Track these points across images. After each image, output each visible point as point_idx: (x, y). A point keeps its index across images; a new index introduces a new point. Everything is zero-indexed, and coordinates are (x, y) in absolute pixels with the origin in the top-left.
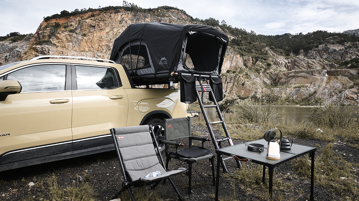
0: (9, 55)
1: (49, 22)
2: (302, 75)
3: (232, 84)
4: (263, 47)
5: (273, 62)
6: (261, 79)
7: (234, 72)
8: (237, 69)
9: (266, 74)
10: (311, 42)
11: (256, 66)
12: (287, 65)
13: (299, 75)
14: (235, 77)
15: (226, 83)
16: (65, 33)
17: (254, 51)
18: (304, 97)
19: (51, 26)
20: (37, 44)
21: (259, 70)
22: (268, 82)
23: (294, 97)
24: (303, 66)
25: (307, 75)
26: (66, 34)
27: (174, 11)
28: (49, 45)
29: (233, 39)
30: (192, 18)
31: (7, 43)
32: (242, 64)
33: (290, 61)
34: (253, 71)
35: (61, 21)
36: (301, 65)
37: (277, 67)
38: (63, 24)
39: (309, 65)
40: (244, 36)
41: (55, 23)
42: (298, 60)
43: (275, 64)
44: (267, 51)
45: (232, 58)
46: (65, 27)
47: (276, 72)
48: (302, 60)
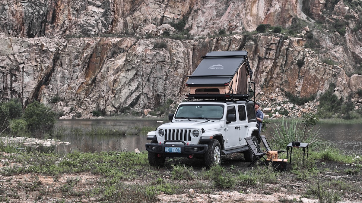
3: (270, 63)
6: (346, 50)
7: (277, 31)
8: (284, 22)
11: (335, 14)
14: (280, 44)
15: (257, 59)
21: (341, 26)
32: (299, 7)
34: (326, 28)
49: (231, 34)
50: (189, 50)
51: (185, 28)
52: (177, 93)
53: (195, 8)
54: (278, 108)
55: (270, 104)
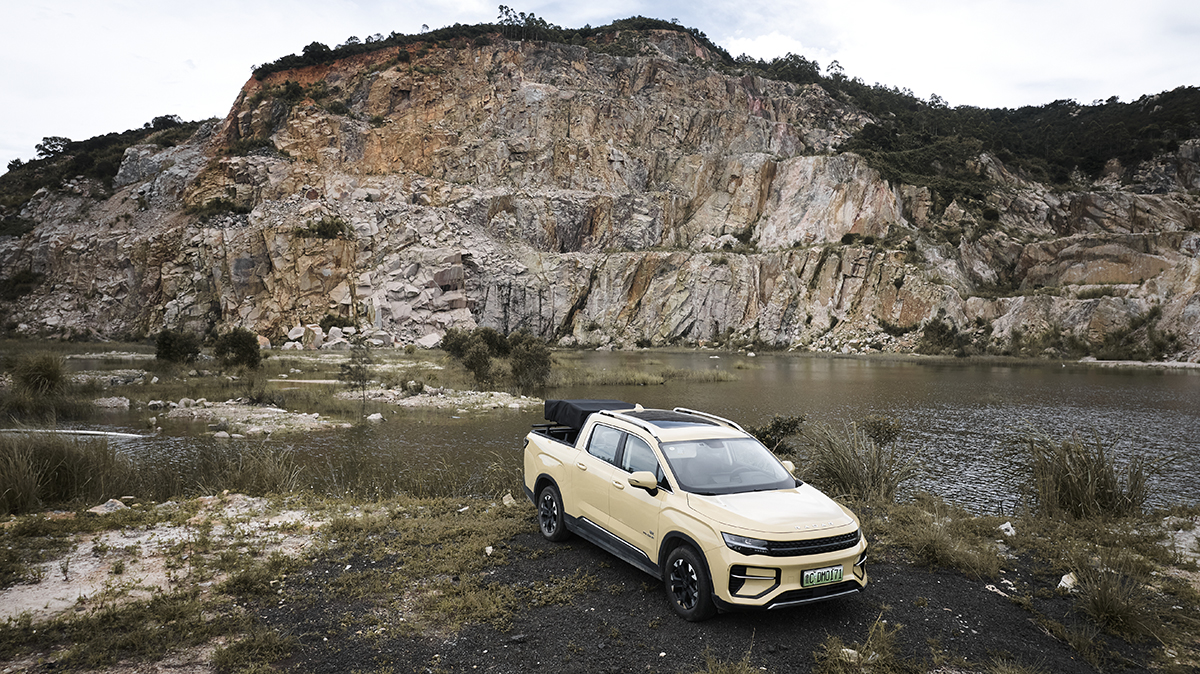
0: (151, 190)
1: (267, 81)
2: (1109, 250)
3: (860, 282)
4: (974, 152)
5: (1005, 204)
6: (960, 265)
7: (868, 241)
8: (878, 230)
9: (980, 248)
10: (1149, 130)
11: (946, 219)
12: (1057, 215)
13: (1097, 250)
15: (841, 278)
16: (316, 115)
17: (939, 166)
18: (1111, 329)
19: (274, 96)
20: (230, 154)
21: (954, 234)
22: (987, 274)
23: (1078, 327)
24: (1113, 217)
25: (1124, 251)
26: (320, 118)
27: (667, 35)
28: (267, 155)
29: (868, 125)
30: (726, 55)
31: (144, 152)
32: (898, 212)
33: (1069, 201)
34: (933, 237)
35: (305, 79)
36: (1108, 215)
37: (1020, 223)
38: (310, 85)
39: (1139, 213)
40: (907, 113)
41: (287, 83)
42: (1096, 199)
43: (1014, 212)
44: (986, 168)
45: (861, 193)
46: (317, 97)
47: (1016, 241)
48: (1112, 199)
49: (808, 245)
50: (756, 267)
51: (751, 239)
52: (739, 319)
53: (764, 214)
54: (869, 340)
55: (857, 335)
